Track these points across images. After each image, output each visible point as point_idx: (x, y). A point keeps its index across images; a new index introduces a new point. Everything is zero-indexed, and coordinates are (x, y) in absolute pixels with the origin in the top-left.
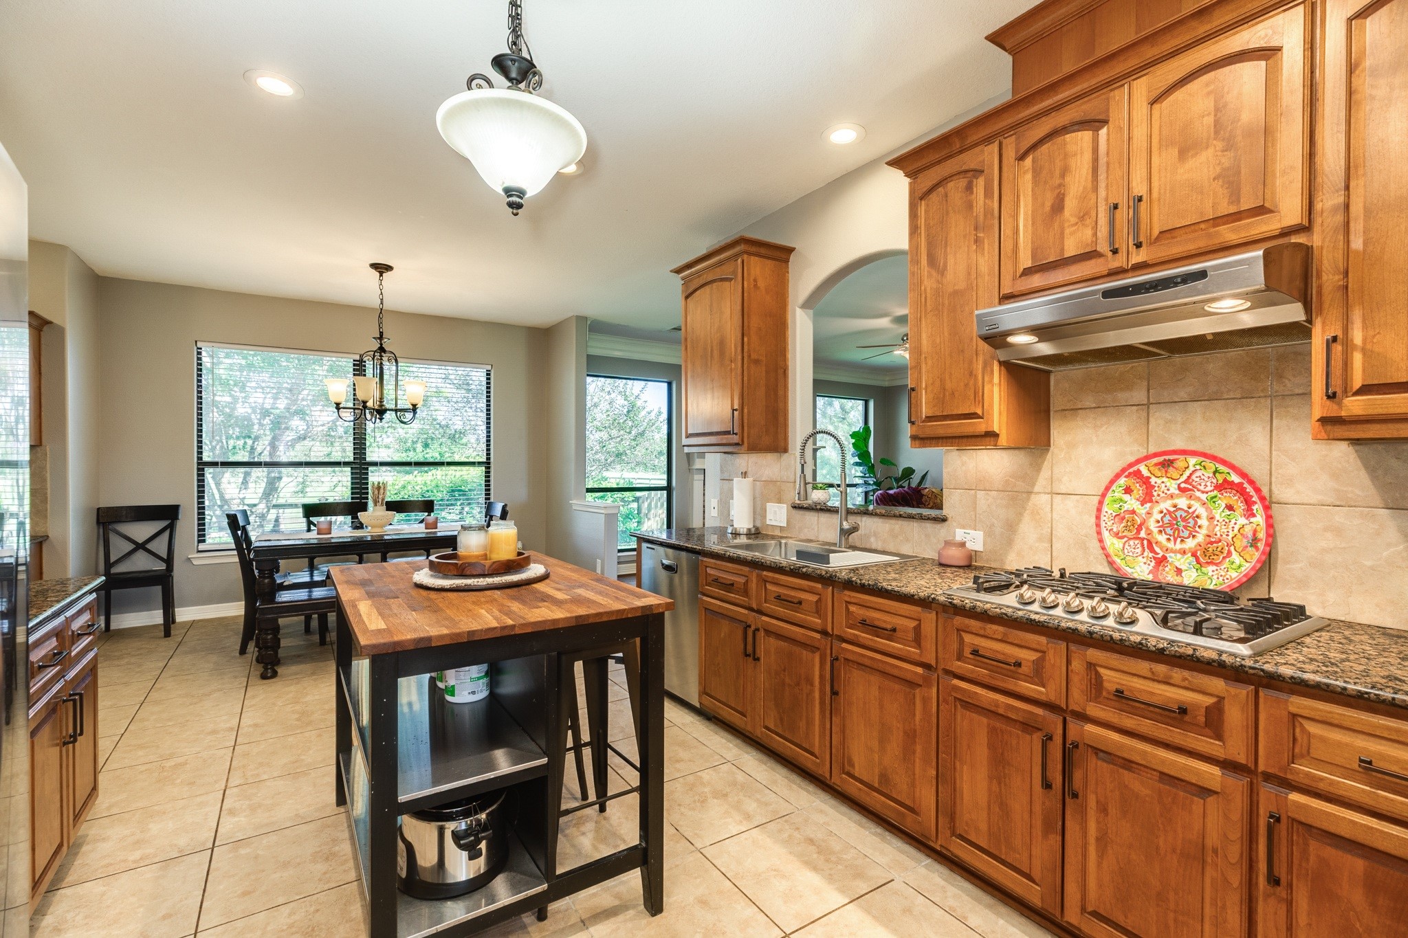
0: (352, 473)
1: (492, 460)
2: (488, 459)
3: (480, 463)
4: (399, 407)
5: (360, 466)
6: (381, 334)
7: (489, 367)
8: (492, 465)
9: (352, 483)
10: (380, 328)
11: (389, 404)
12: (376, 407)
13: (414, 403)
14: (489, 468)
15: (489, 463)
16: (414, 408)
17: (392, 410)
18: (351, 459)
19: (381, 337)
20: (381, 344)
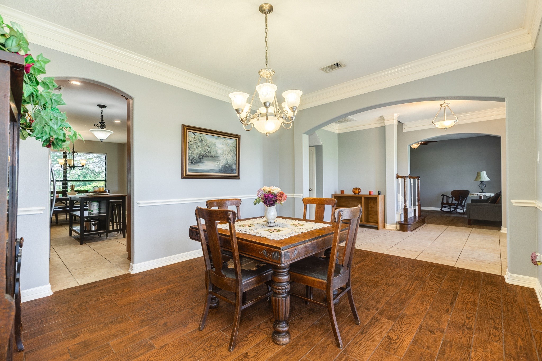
0: (62, 183)
1: (107, 180)
2: (106, 179)
3: (103, 181)
4: (79, 166)
5: (65, 182)
6: (74, 148)
7: (106, 154)
8: (107, 181)
9: (63, 186)
10: (73, 147)
11: (75, 165)
12: (72, 166)
13: (83, 165)
14: (106, 182)
15: (106, 181)
16: (83, 166)
17: (77, 167)
18: (62, 180)
19: (74, 149)
20: (74, 151)
